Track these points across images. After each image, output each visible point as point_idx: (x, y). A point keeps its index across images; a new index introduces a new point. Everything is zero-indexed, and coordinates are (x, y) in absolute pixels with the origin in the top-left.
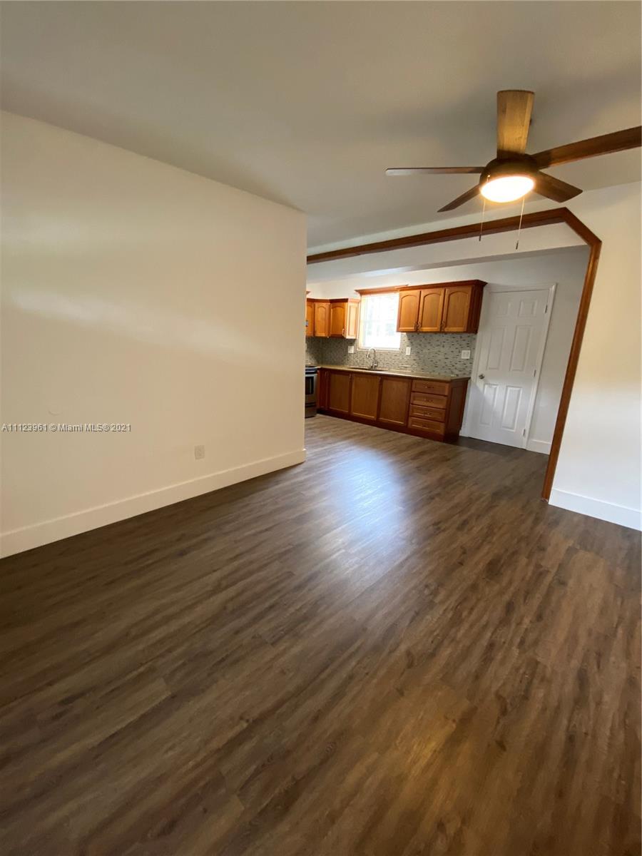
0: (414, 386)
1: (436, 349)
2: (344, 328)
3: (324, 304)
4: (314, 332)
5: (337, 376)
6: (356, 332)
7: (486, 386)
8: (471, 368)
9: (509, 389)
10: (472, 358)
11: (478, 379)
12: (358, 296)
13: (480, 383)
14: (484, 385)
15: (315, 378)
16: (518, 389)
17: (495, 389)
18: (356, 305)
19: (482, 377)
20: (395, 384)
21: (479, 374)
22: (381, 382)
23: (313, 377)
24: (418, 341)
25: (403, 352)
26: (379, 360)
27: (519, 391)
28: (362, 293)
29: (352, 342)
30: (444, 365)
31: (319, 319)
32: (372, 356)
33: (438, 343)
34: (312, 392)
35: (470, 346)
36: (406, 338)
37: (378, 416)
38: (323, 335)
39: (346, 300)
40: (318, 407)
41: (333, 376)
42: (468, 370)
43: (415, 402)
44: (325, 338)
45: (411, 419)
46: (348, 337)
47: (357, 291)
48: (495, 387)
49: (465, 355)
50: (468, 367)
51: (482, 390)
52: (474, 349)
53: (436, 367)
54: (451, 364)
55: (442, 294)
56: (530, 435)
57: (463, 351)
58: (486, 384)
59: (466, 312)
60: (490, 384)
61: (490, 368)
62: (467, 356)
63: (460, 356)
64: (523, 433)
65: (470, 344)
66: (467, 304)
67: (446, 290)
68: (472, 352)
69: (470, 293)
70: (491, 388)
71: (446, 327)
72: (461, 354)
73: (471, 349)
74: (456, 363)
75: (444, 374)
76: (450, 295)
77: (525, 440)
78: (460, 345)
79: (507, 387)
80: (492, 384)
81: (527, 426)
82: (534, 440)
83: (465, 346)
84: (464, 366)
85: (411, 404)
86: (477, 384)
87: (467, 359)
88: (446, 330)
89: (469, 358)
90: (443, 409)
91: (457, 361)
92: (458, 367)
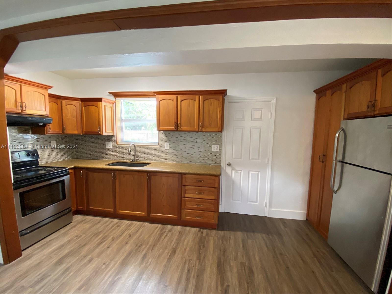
0: (184, 179)
1: (191, 144)
2: (99, 125)
3: (74, 102)
4: (63, 129)
5: (95, 174)
6: (113, 130)
7: (233, 172)
8: (221, 158)
9: (251, 173)
10: (220, 150)
11: (227, 167)
12: (112, 98)
13: (228, 170)
14: (232, 170)
15: (66, 182)
16: (257, 173)
17: (241, 173)
18: (111, 105)
19: (229, 165)
20: (164, 179)
21: (227, 163)
22: (149, 179)
23: (64, 180)
24: (175, 138)
25: (161, 147)
26: (139, 154)
27: (258, 174)
28: (116, 95)
29: (110, 138)
30: (199, 156)
31: (69, 116)
32: (133, 151)
33: (192, 139)
34: (64, 197)
35: (219, 142)
36: (163, 135)
37: (149, 212)
38: (76, 132)
39: (100, 100)
40: (74, 209)
41: (90, 174)
42: (218, 160)
43: (187, 195)
44: (77, 135)
45: (184, 212)
46: (105, 134)
47: (110, 93)
48: (240, 172)
49: (215, 148)
50: (218, 157)
51: (230, 175)
52: (221, 144)
53: (192, 158)
54: (204, 156)
55: (196, 100)
56: (270, 206)
57: (213, 146)
58: (233, 170)
59: (219, 115)
60: (236, 170)
61: (235, 158)
62: (216, 150)
63: (211, 149)
64: (265, 205)
65: (218, 140)
66: (219, 109)
67: (200, 96)
68: (220, 147)
69: (221, 100)
70: (237, 172)
71: (203, 127)
72: (212, 148)
73: (219, 144)
74: (208, 155)
75: (200, 163)
76: (204, 101)
77: (267, 210)
78: (210, 141)
79: (249, 171)
80: (237, 169)
81: (267, 200)
82: (273, 209)
83: (214, 142)
84: (215, 157)
85: (183, 197)
86: (226, 170)
87: (217, 152)
88: (203, 129)
89: (218, 151)
90: (214, 200)
91: (209, 154)
92: (210, 158)
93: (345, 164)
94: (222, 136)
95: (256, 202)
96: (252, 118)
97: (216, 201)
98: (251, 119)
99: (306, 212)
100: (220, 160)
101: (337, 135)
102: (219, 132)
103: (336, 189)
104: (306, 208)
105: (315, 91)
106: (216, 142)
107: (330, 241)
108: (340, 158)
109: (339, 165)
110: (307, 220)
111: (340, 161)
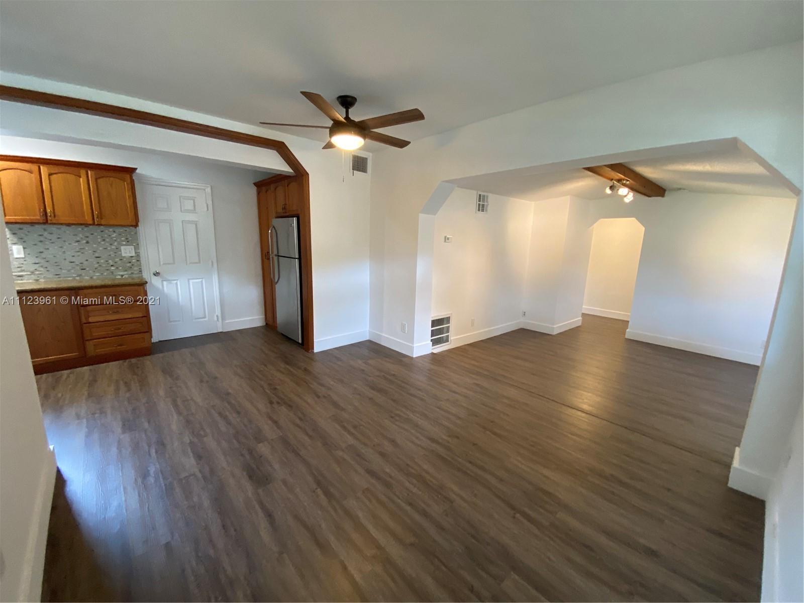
1: (77, 246)
7: (165, 283)
8: (140, 266)
9: (191, 281)
10: (138, 255)
11: (154, 278)
13: (155, 282)
14: (162, 281)
16: (200, 280)
17: (176, 284)
19: (157, 274)
21: (152, 271)
24: (33, 237)
27: (202, 281)
30: (97, 266)
33: (78, 238)
35: (133, 241)
43: (91, 320)
45: (90, 344)
48: (175, 282)
49: (127, 251)
50: (136, 265)
51: (161, 287)
52: (138, 244)
53: (82, 269)
54: (108, 264)
55: (82, 176)
56: (223, 318)
57: (122, 248)
58: (164, 281)
59: (129, 203)
60: (169, 280)
61: (164, 264)
62: (130, 253)
63: (120, 253)
64: (216, 319)
65: (130, 239)
66: (127, 194)
67: (89, 172)
68: (137, 247)
69: (129, 181)
70: (171, 283)
71: (102, 219)
72: (121, 251)
73: (134, 244)
74: (116, 263)
75: (101, 277)
76: (96, 179)
77: (220, 324)
78: (115, 240)
79: (189, 280)
80: (170, 278)
81: (218, 312)
82: (227, 321)
83: (123, 241)
84: (129, 265)
85: (85, 323)
86: (153, 282)
87: (132, 257)
88: (103, 222)
89: (133, 254)
90: (142, 317)
91: (117, 260)
92: (120, 267)
93: (280, 257)
94: (138, 233)
95: (205, 317)
96: (182, 209)
97: (146, 318)
98: (180, 210)
99: (264, 316)
100: (140, 269)
101: (270, 231)
102: (132, 226)
103: (276, 281)
104: (264, 313)
105: (255, 184)
106: (128, 242)
107: (279, 329)
108: (275, 253)
109: (276, 258)
110: (266, 324)
111: (276, 255)
